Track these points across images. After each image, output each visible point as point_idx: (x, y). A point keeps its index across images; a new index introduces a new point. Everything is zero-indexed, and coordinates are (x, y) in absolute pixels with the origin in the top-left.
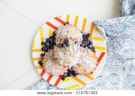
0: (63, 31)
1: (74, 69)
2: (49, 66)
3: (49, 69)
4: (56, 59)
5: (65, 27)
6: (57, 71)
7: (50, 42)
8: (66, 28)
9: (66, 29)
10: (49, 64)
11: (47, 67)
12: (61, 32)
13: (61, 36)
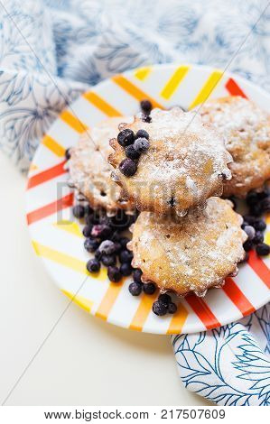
0: (85, 164)
1: (240, 185)
2: (188, 263)
3: (203, 269)
4: (172, 202)
5: (77, 153)
6: (220, 242)
7: (103, 236)
8: (80, 150)
9: (84, 152)
10: (183, 257)
11: (190, 272)
12: (87, 174)
13: (100, 176)
